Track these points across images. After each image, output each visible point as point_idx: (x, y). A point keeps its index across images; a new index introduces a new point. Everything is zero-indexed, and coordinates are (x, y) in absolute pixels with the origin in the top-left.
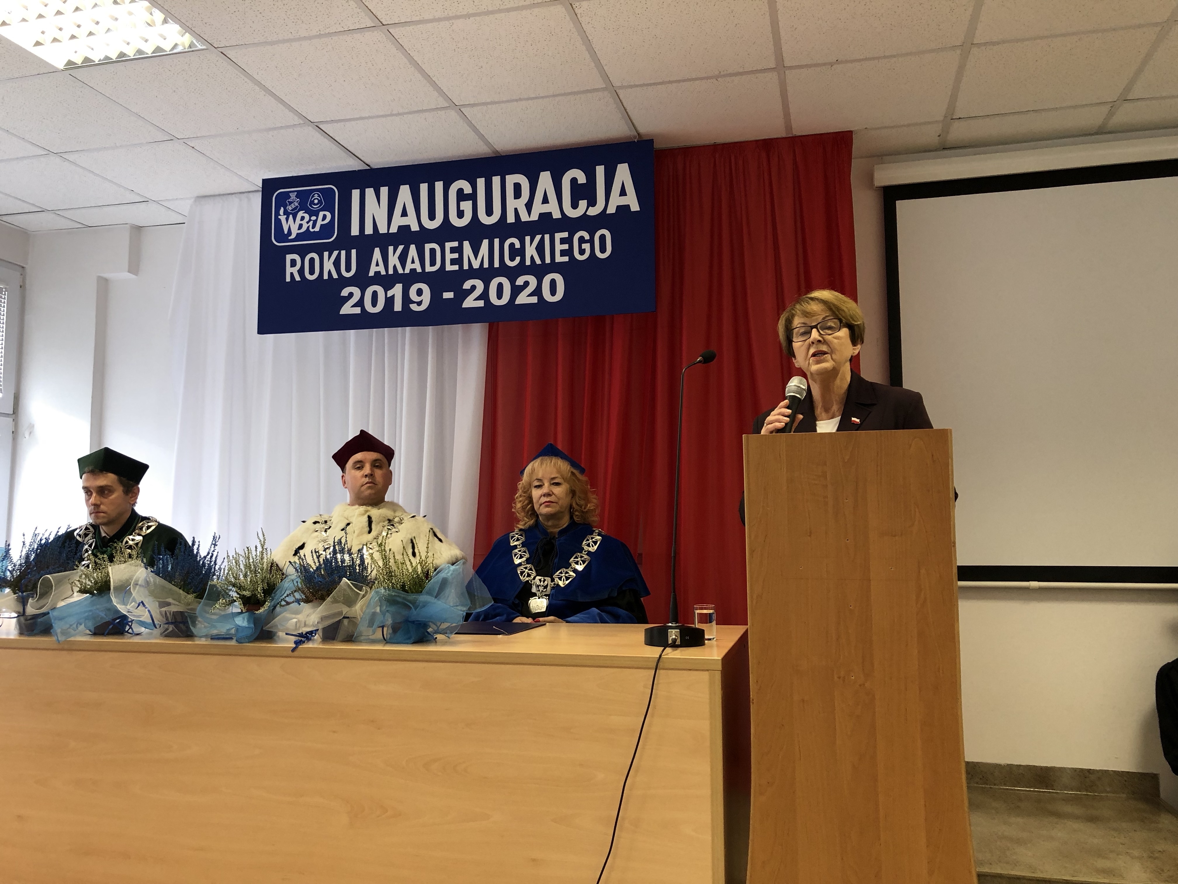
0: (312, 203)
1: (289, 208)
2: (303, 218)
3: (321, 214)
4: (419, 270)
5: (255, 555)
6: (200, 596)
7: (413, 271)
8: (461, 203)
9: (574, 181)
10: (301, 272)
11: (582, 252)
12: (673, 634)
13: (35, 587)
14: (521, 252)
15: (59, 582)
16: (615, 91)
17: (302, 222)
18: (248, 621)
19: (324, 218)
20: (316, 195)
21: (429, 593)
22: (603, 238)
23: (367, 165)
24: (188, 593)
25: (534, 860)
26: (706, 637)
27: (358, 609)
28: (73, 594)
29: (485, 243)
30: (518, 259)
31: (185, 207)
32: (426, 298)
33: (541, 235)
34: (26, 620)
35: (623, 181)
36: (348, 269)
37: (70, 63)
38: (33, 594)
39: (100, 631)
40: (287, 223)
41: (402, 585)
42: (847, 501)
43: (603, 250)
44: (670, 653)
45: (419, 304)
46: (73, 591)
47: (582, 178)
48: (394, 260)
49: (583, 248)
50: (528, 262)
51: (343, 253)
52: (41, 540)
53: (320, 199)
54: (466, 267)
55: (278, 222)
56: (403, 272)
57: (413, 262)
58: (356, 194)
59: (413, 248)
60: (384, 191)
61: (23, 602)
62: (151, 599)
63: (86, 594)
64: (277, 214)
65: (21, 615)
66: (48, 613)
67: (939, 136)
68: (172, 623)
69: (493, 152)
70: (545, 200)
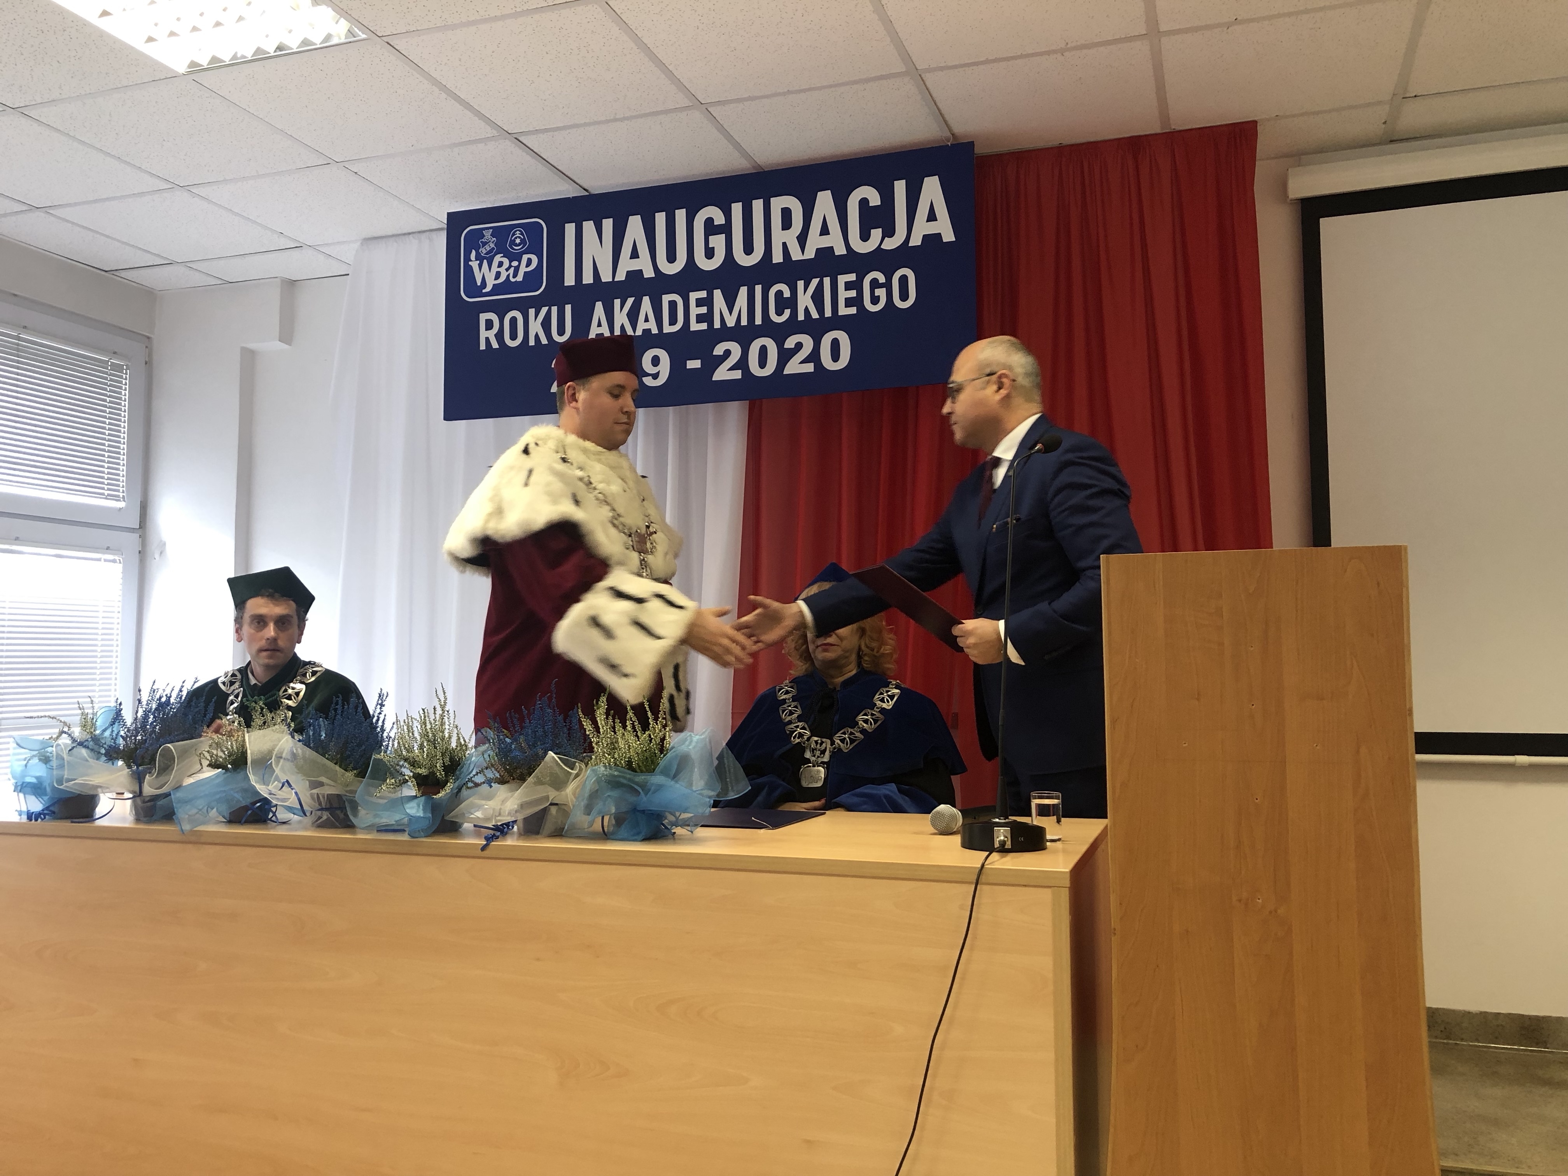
0: (513, 243)
1: (483, 251)
2: (500, 264)
3: (525, 257)
4: (655, 331)
5: (434, 720)
6: (362, 775)
7: (647, 332)
8: (710, 237)
9: (864, 202)
10: (499, 336)
11: (875, 300)
12: (1001, 835)
13: (153, 760)
14: (792, 303)
15: (184, 753)
16: (920, 75)
17: (499, 270)
18: (424, 810)
19: (528, 263)
20: (518, 232)
21: (665, 773)
22: (904, 280)
23: (585, 189)
24: (346, 770)
25: (808, 1142)
26: (1048, 837)
27: (571, 793)
28: (202, 768)
29: (743, 291)
30: (787, 313)
31: (349, 253)
32: (665, 369)
33: (819, 279)
34: (144, 802)
35: (932, 203)
36: (561, 332)
37: (193, 64)
38: (151, 769)
39: (237, 817)
40: (480, 270)
41: (627, 761)
42: (1252, 649)
43: (904, 297)
44: (997, 862)
45: (655, 376)
46: (201, 764)
47: (874, 198)
48: (621, 318)
49: (876, 295)
50: (801, 317)
51: (554, 309)
52: (161, 698)
53: (522, 237)
54: (717, 325)
55: (469, 270)
56: (633, 334)
57: (647, 320)
58: (570, 229)
59: (646, 300)
60: (608, 224)
61: (139, 778)
62: (300, 777)
63: (218, 769)
64: (467, 259)
65: (138, 795)
66: (170, 795)
67: (1385, 123)
68: (326, 809)
69: (754, 167)
70: (825, 231)
